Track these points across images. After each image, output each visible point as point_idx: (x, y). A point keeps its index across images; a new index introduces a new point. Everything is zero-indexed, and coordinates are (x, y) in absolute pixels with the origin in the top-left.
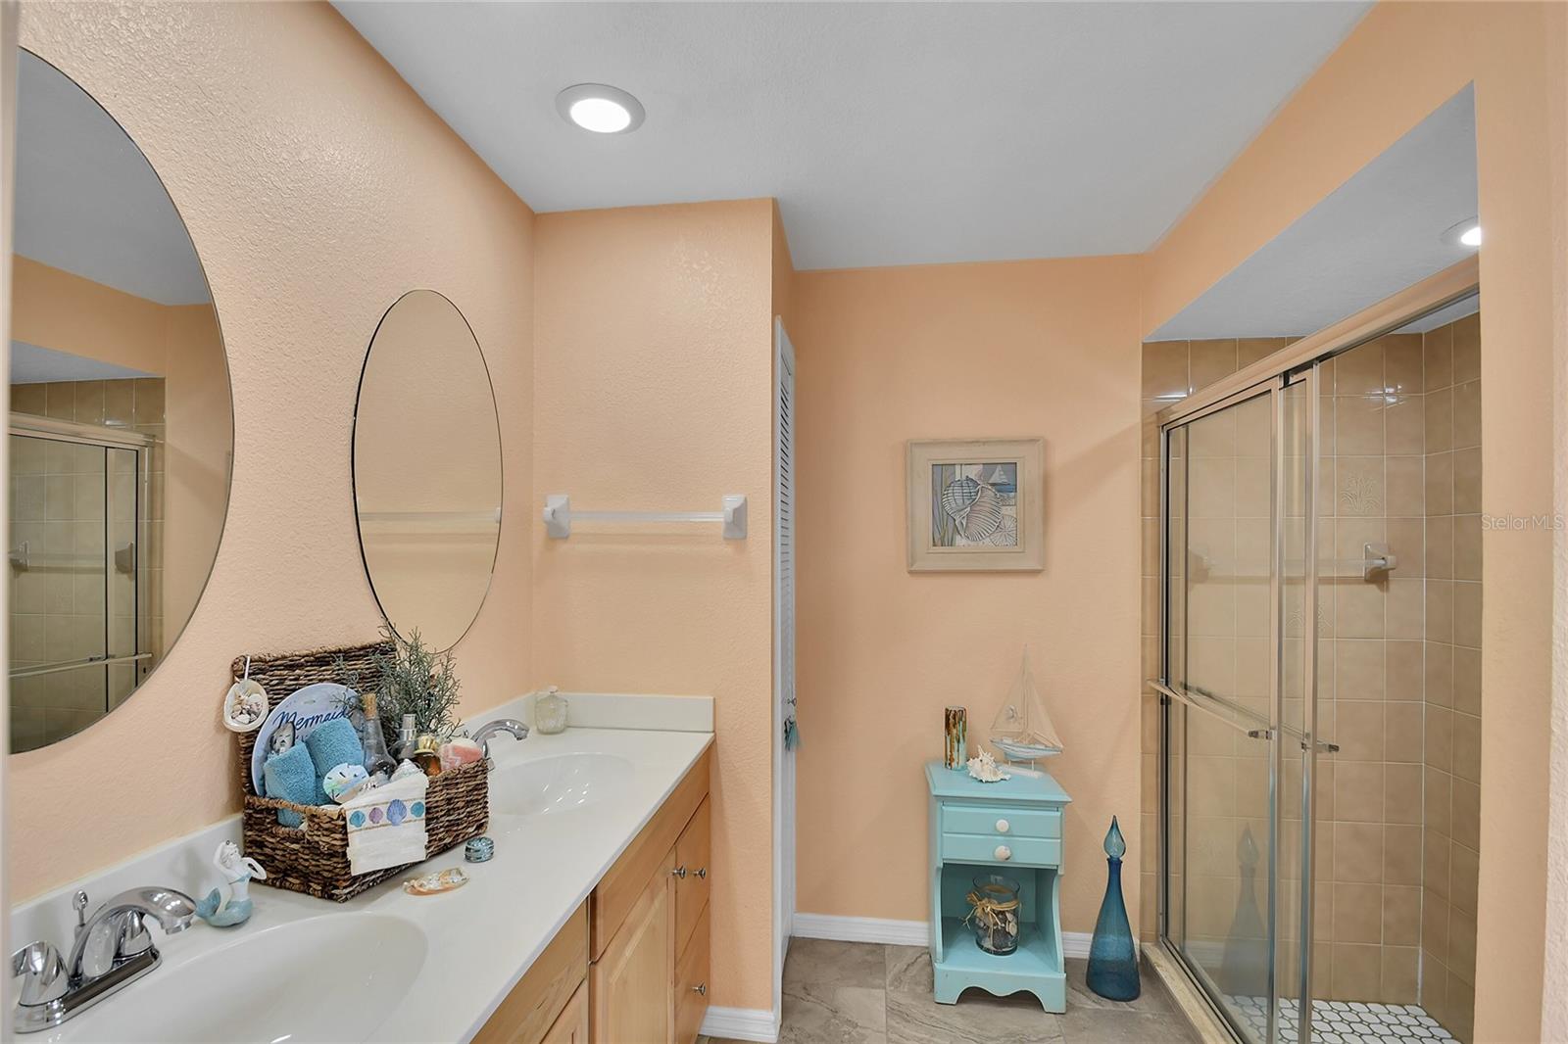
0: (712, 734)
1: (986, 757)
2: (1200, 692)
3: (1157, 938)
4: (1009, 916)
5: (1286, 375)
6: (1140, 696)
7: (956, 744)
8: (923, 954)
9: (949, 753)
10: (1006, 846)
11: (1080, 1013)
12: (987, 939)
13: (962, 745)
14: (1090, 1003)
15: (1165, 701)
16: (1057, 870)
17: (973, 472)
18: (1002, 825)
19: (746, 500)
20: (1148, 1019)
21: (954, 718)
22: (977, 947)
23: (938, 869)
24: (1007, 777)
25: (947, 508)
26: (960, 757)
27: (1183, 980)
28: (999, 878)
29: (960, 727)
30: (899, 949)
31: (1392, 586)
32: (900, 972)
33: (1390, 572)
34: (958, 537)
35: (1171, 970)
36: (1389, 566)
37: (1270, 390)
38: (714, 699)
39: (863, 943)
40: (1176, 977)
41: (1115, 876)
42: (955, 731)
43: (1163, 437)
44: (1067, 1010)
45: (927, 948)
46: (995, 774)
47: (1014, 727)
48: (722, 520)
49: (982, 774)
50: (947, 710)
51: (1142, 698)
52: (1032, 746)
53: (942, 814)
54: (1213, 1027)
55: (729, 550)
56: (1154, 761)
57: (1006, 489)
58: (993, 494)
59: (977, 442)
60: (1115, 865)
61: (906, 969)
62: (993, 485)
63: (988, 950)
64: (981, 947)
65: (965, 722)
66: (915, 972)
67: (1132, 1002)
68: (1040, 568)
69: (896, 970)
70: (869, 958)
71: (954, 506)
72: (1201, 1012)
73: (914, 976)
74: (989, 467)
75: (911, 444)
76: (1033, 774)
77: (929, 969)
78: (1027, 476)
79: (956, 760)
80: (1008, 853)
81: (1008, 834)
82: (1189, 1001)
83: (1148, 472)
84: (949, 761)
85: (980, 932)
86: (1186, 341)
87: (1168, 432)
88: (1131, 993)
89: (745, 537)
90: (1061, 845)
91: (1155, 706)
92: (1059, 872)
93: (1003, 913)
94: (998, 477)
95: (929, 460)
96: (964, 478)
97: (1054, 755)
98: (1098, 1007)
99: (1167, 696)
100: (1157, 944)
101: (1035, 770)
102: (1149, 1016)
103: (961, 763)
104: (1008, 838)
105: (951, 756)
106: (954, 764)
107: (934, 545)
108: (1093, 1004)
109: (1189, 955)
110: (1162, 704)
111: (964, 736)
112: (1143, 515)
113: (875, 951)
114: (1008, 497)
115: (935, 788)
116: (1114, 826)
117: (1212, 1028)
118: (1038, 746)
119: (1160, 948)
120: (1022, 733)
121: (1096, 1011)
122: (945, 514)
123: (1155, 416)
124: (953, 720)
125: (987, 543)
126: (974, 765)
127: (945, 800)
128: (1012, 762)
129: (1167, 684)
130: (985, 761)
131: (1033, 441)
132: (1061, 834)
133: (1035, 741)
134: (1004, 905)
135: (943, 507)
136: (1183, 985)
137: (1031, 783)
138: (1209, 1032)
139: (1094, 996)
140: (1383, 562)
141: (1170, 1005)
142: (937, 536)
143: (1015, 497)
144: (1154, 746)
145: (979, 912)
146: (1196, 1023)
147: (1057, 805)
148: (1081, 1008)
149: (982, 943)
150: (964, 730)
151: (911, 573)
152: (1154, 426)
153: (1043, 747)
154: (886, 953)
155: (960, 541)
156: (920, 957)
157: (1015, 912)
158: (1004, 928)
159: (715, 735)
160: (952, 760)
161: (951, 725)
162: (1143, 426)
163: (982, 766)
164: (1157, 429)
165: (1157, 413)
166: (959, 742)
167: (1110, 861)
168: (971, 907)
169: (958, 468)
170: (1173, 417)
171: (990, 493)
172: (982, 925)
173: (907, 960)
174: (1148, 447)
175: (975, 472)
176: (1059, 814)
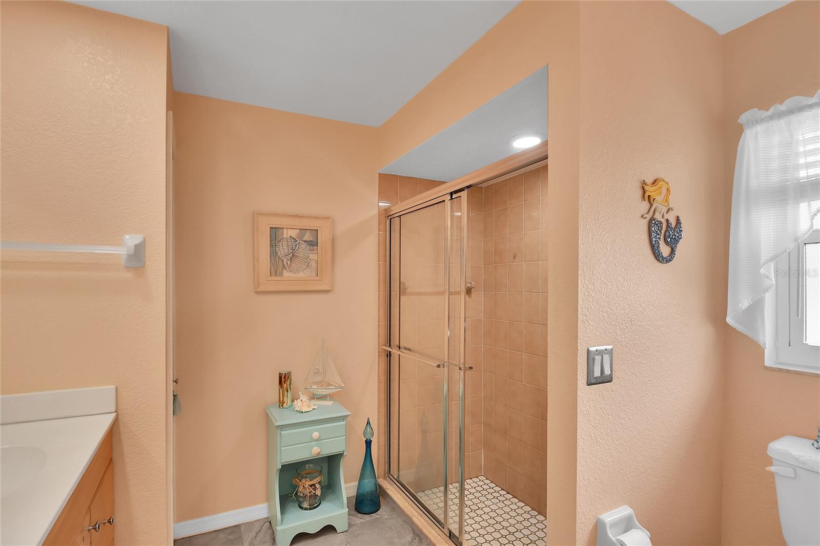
0: (116, 413)
1: (304, 398)
2: (405, 348)
3: (385, 475)
4: (317, 486)
5: (451, 194)
6: (377, 354)
7: (286, 392)
8: (265, 523)
9: (281, 399)
10: (317, 446)
11: (355, 527)
12: (305, 502)
13: (289, 393)
14: (360, 519)
15: (389, 355)
16: (343, 453)
17: (294, 233)
18: (316, 435)
19: (144, 239)
20: (386, 518)
21: (285, 378)
22: (299, 508)
23: (278, 469)
24: (316, 407)
25: (279, 254)
26: (287, 400)
27: (399, 493)
28: (311, 465)
29: (288, 382)
30: (250, 525)
31: (473, 295)
32: (252, 539)
33: (472, 289)
34: (285, 271)
35: (393, 489)
36: (473, 286)
37: (444, 201)
38: (116, 387)
39: (225, 529)
40: (396, 493)
41: (369, 449)
42: (285, 385)
43: (388, 222)
44: (349, 528)
45: (267, 518)
46: (309, 406)
47: (318, 379)
48: (125, 253)
49: (302, 408)
50: (280, 374)
51: (378, 355)
52: (327, 388)
53: (281, 436)
54: (416, 512)
55: (129, 275)
56: (383, 386)
57: (313, 244)
58: (305, 247)
59: (297, 216)
60: (368, 443)
61: (256, 536)
62: (305, 241)
63: (306, 509)
64: (301, 508)
65: (291, 379)
66: (261, 536)
67: (378, 512)
68: (330, 289)
69: (249, 539)
70: (231, 537)
71: (283, 252)
72: (410, 507)
73: (262, 539)
74: (303, 230)
75: (257, 214)
76: (329, 403)
77: (270, 531)
78: (323, 237)
79: (286, 402)
80: (319, 450)
81: (319, 440)
82: (404, 503)
83: (381, 239)
84: (281, 404)
85: (301, 500)
86: (397, 176)
87: (391, 219)
88: (376, 508)
89: (144, 266)
90: (346, 439)
91: (384, 358)
92: (345, 454)
93: (314, 485)
94: (308, 237)
95: (268, 224)
96: (289, 237)
97: (339, 391)
98: (363, 520)
99: (390, 352)
100: (385, 478)
101: (330, 400)
102: (387, 517)
103: (289, 403)
104: (318, 442)
105: (283, 400)
106: (285, 405)
107: (271, 276)
108: (361, 520)
109: (401, 480)
110: (387, 356)
111: (290, 387)
112: (379, 261)
113: (234, 531)
114: (313, 249)
115: (276, 421)
116: (368, 423)
117: (416, 514)
118: (331, 387)
119: (386, 480)
120: (323, 381)
121: (362, 523)
122: (277, 257)
123: (384, 212)
124: (283, 379)
125: (301, 275)
126: (298, 404)
127: (282, 427)
128: (317, 398)
129: (390, 346)
130: (303, 400)
131: (327, 218)
132: (346, 434)
133: (329, 385)
134: (315, 480)
135: (276, 253)
136: (400, 496)
137: (329, 409)
138: (415, 516)
139: (360, 515)
140: (470, 285)
141: (395, 507)
142: (273, 271)
143: (317, 249)
144: (383, 378)
145: (301, 489)
146: (409, 514)
147: (343, 418)
148: (355, 524)
149: (302, 506)
150: (290, 384)
151: (256, 292)
152: (384, 216)
153: (334, 387)
154: (242, 530)
155: (286, 274)
156: (263, 525)
157: (320, 483)
158: (315, 493)
159: (117, 415)
160: (283, 403)
161: (283, 382)
162: (379, 216)
163: (304, 403)
164: (384, 218)
165: (385, 210)
166: (287, 391)
167: (366, 442)
168: (295, 487)
169: (285, 230)
170: (392, 213)
171: (304, 245)
172: (302, 495)
173: (256, 529)
174: (381, 227)
175: (295, 234)
176: (345, 422)
